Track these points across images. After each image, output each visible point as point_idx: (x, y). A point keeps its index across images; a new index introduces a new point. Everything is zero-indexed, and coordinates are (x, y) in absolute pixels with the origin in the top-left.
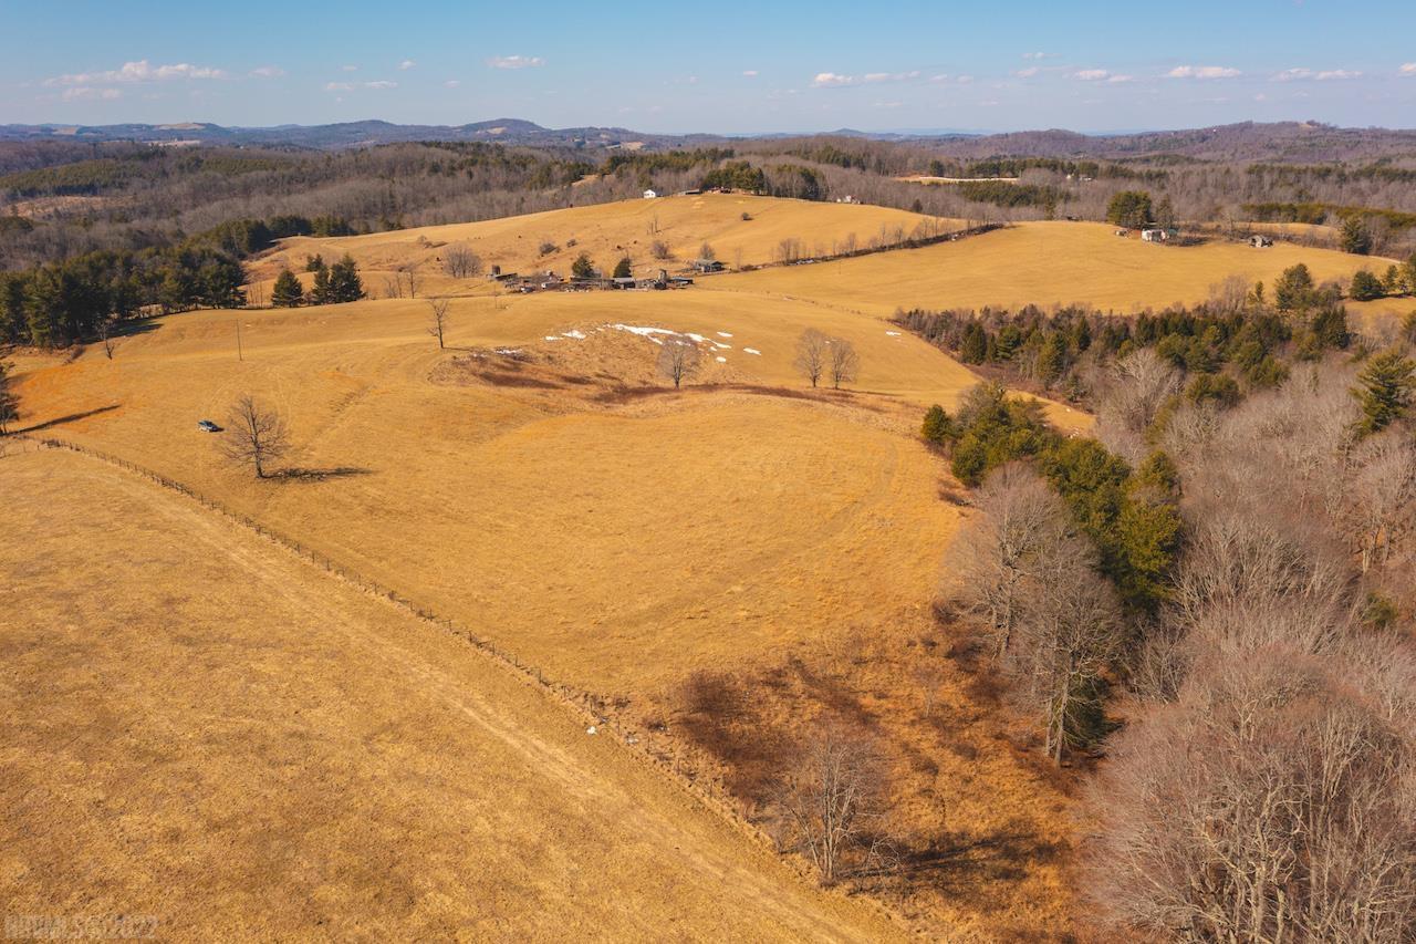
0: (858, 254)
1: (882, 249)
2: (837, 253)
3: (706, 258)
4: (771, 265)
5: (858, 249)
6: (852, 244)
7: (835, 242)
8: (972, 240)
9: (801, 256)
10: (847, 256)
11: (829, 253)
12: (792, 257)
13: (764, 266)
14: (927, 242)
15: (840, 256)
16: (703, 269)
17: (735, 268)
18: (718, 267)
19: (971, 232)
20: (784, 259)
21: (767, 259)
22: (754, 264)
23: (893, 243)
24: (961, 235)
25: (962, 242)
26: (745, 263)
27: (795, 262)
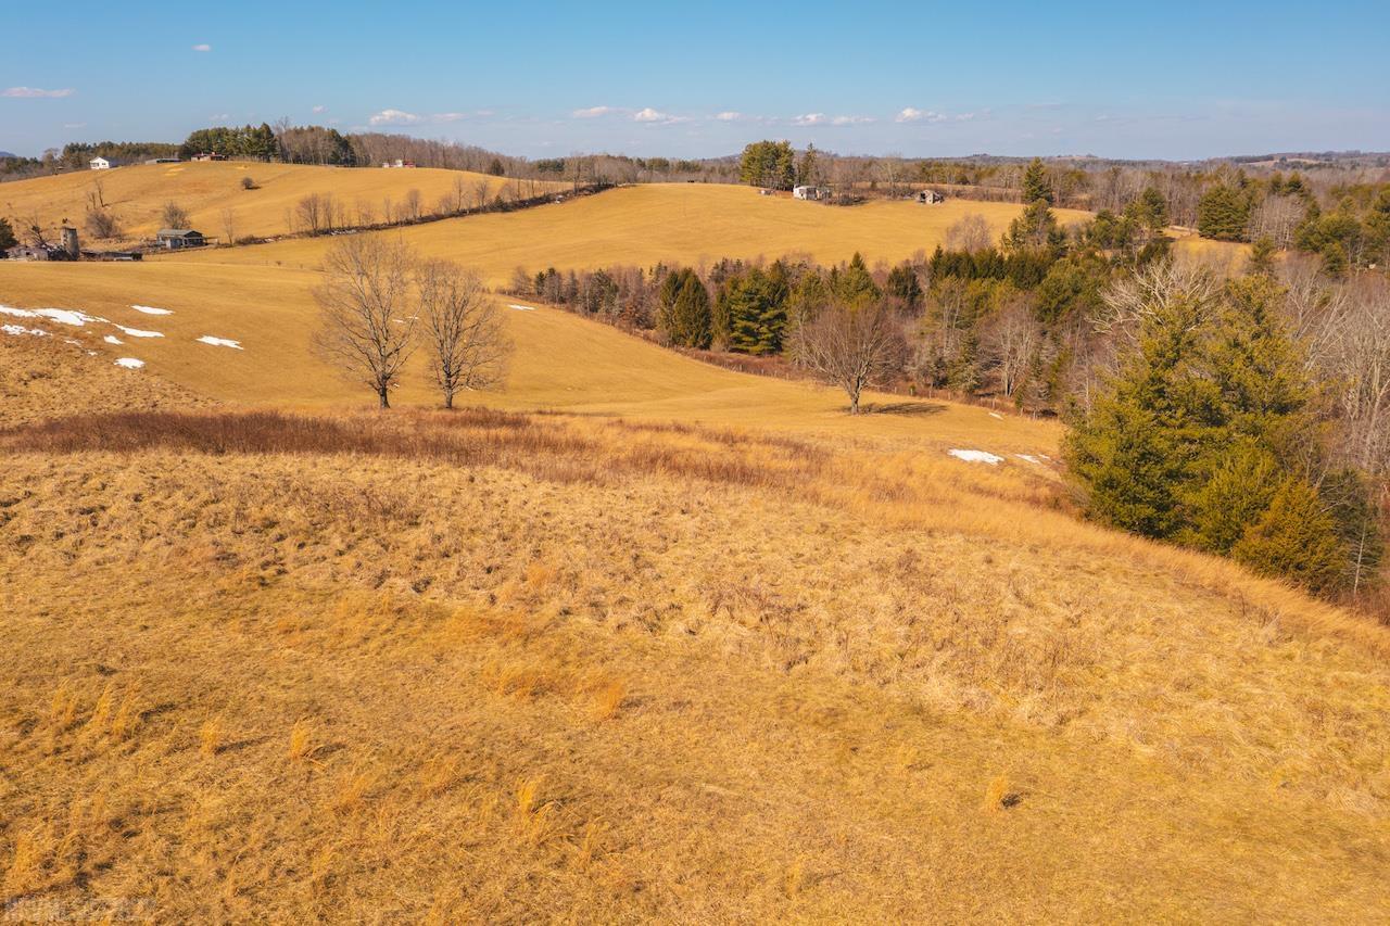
0: (424, 220)
1: (461, 214)
2: (393, 220)
3: (175, 227)
4: (289, 237)
5: (424, 215)
6: (414, 204)
7: (388, 202)
8: (582, 201)
9: (336, 223)
10: (409, 223)
11: (380, 220)
12: (321, 225)
13: (276, 238)
14: (522, 205)
15: (396, 224)
16: (168, 244)
17: (226, 240)
18: (196, 240)
19: (578, 192)
20: (309, 228)
21: (283, 230)
22: (257, 234)
23: (474, 206)
24: (566, 196)
25: (569, 205)
26: (243, 234)
27: (327, 232)
